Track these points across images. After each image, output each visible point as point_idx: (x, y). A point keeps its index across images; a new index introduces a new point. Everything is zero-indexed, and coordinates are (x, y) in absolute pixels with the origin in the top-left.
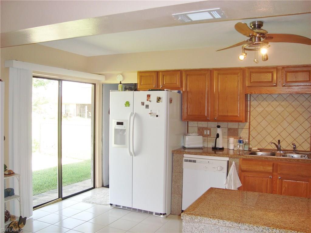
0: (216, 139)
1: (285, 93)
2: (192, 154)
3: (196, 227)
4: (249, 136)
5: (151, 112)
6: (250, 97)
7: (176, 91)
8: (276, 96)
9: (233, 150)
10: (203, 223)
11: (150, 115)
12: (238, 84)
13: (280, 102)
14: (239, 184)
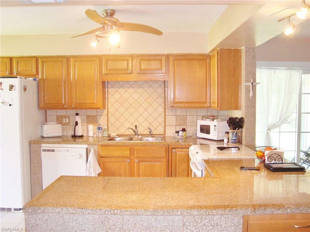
0: (75, 127)
1: (140, 80)
2: (50, 144)
3: (40, 218)
4: (108, 123)
5: (4, 101)
6: (108, 84)
7: (31, 79)
8: (133, 83)
9: (93, 137)
10: (47, 213)
11: (2, 104)
12: (95, 72)
13: (136, 89)
14: (99, 170)
